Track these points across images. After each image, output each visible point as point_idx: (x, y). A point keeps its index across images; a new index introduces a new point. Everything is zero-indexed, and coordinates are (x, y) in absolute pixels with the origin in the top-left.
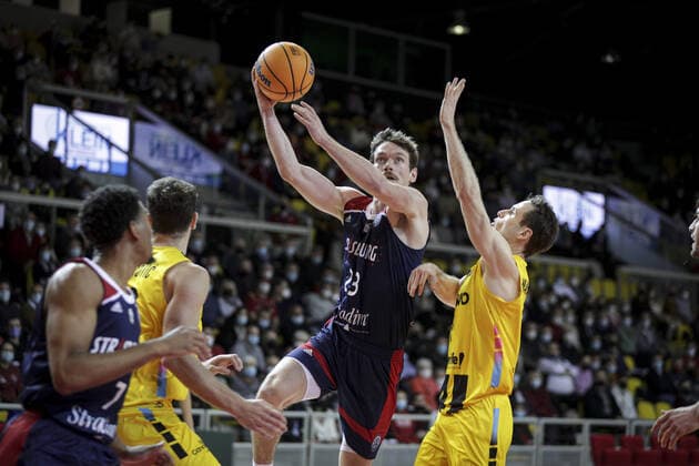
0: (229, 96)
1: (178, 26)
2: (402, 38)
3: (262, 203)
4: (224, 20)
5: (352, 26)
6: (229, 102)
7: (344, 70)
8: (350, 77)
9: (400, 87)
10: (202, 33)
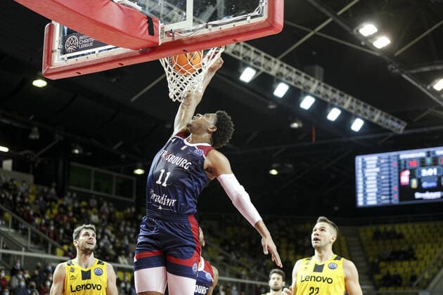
0: (37, 198)
1: (15, 168)
2: (115, 174)
3: (50, 245)
4: (36, 165)
5: (94, 169)
6: (37, 201)
7: (89, 188)
8: (92, 191)
9: (113, 196)
10: (26, 171)
